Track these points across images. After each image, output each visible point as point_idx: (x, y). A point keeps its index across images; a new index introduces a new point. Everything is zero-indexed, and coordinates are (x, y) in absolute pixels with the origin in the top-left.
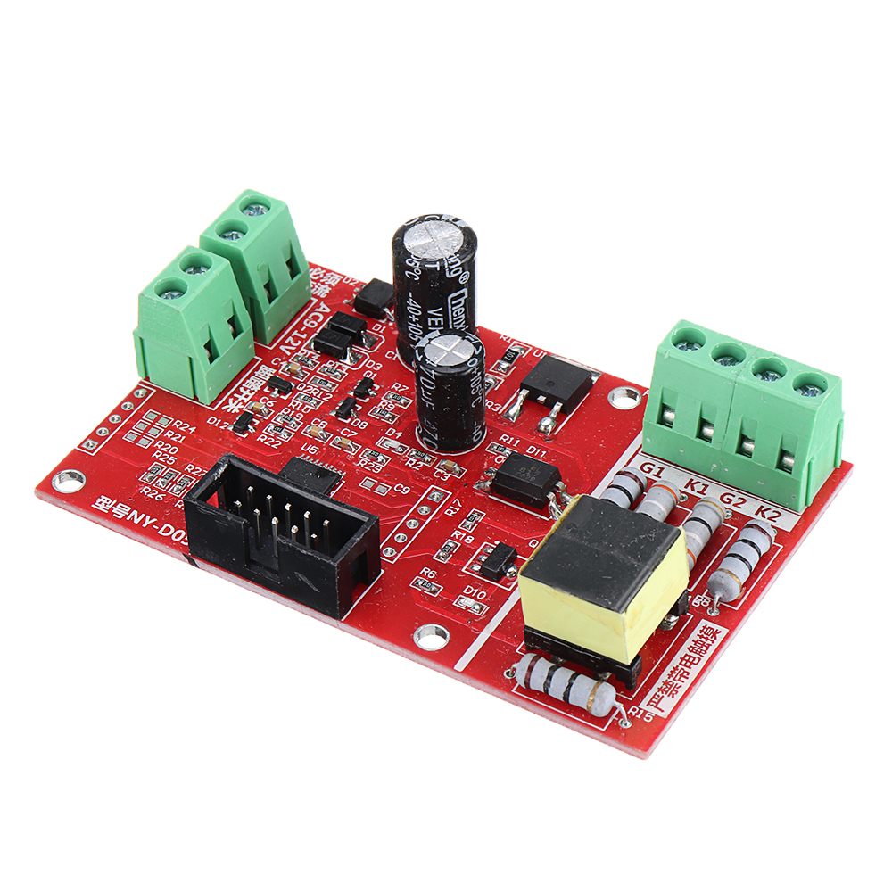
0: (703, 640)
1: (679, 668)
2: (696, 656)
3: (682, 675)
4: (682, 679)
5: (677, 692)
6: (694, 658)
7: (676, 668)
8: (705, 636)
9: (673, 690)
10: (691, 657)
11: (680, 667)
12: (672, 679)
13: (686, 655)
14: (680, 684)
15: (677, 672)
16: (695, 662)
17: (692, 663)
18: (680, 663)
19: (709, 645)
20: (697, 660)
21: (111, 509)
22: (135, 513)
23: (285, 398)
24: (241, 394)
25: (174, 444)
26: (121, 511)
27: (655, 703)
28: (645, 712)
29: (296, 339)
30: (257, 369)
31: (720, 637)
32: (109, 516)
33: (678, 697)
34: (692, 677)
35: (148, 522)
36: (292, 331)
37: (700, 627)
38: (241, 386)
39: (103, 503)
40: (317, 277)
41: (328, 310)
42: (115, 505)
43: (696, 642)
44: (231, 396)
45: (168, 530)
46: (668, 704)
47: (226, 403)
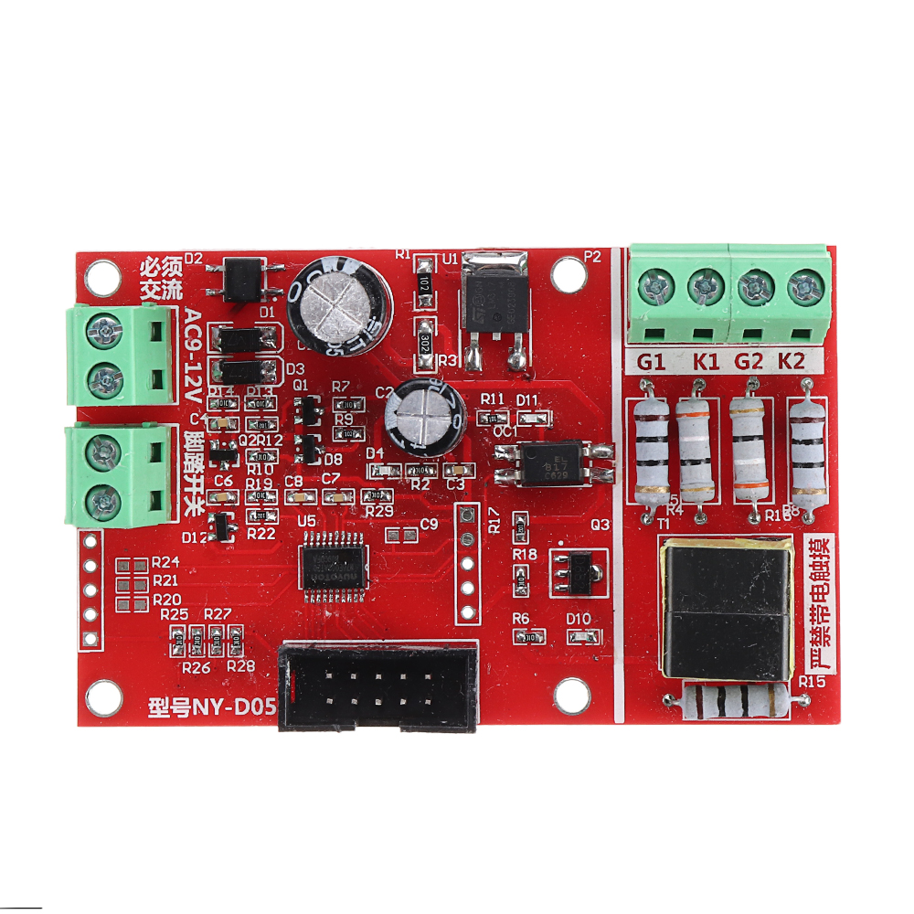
0: (818, 559)
1: (816, 607)
2: (821, 583)
3: (823, 615)
4: (826, 618)
5: (829, 637)
6: (822, 586)
7: (812, 609)
8: (817, 553)
9: (825, 636)
10: (818, 587)
11: (816, 604)
12: (816, 623)
13: (813, 587)
14: (826, 625)
15: (816, 612)
16: (826, 591)
17: (823, 594)
18: (814, 601)
19: (827, 562)
20: (825, 587)
21: (170, 711)
22: (196, 701)
23: (238, 465)
24: (190, 485)
25: (171, 590)
26: (181, 706)
27: (816, 662)
28: (815, 677)
29: (193, 374)
30: (183, 441)
31: (831, 546)
32: (173, 720)
33: (833, 642)
34: (832, 611)
35: (217, 707)
36: (182, 367)
37: (806, 546)
38: (182, 474)
39: (157, 706)
40: (156, 273)
41: (199, 315)
42: (171, 703)
43: (813, 566)
44: (183, 494)
45: (242, 706)
46: (828, 655)
47: (184, 507)
